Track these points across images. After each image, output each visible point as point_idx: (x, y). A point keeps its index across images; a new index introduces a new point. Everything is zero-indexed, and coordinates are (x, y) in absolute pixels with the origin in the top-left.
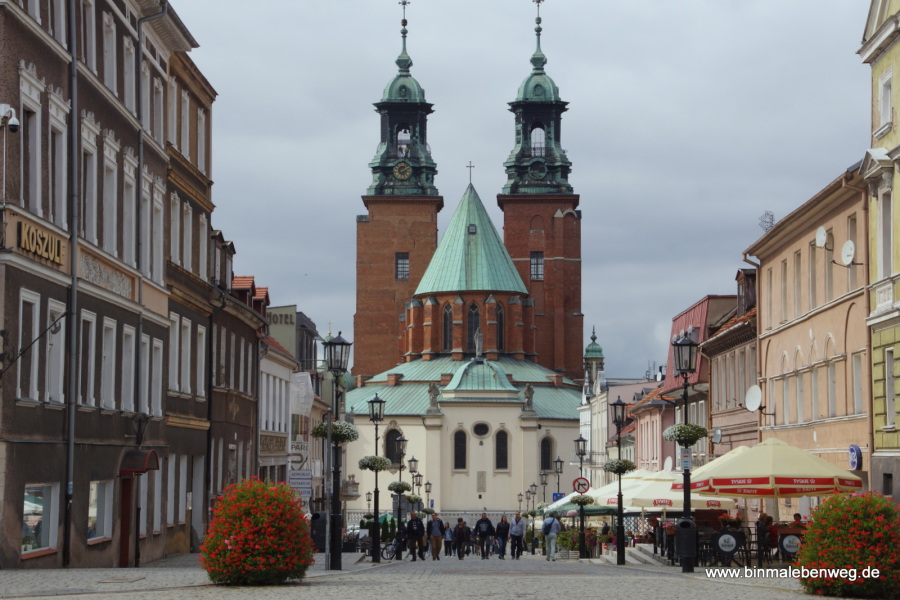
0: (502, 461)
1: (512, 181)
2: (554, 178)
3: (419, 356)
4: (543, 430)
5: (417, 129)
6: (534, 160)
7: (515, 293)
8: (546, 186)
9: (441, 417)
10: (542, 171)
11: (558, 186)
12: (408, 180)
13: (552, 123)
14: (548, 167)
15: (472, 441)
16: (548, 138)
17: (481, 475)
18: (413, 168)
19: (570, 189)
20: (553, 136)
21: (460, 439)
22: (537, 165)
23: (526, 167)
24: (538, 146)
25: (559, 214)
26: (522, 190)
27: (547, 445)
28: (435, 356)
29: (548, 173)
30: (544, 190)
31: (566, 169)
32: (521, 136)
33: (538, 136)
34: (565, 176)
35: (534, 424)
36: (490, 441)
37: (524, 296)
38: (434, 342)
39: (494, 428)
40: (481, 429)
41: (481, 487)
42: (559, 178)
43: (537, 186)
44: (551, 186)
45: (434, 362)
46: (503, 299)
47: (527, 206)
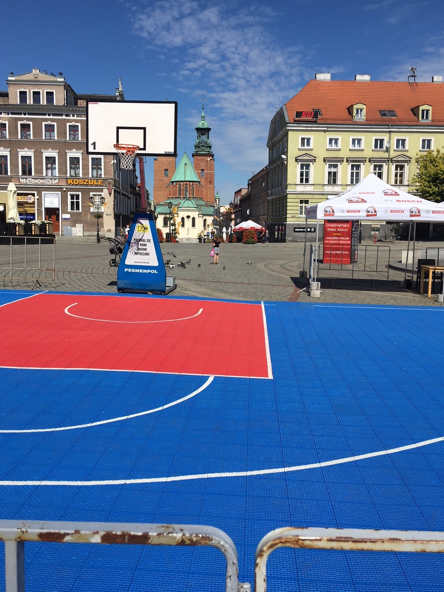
0: (194, 225)
1: (196, 150)
2: (207, 149)
3: (172, 198)
6: (202, 144)
7: (197, 181)
9: (178, 214)
10: (204, 147)
11: (209, 151)
13: (207, 134)
14: (206, 146)
15: (186, 220)
17: (188, 229)
20: (207, 138)
21: (183, 219)
23: (200, 146)
24: (203, 140)
25: (209, 159)
27: (205, 220)
28: (176, 198)
30: (205, 153)
33: (203, 137)
35: (202, 216)
36: (191, 220)
37: (199, 182)
38: (176, 194)
39: (191, 217)
40: (188, 217)
41: (188, 232)
43: (203, 151)
44: (207, 151)
46: (194, 183)
47: (200, 157)
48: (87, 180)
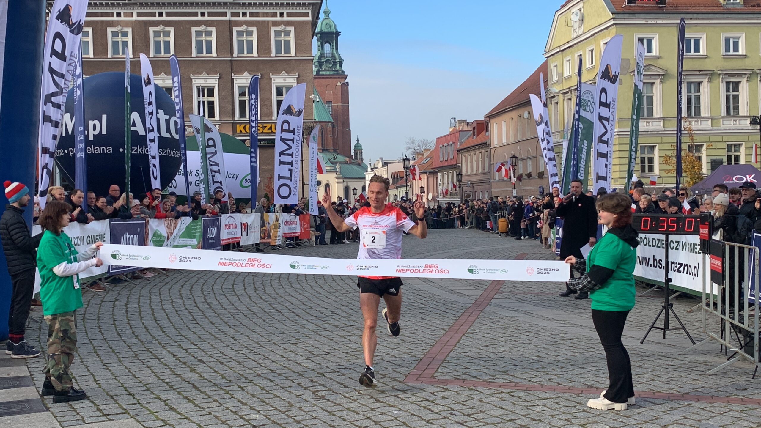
1: (317, 69)
2: (336, 67)
4: (345, 182)
6: (327, 59)
7: (329, 122)
8: (333, 71)
10: (330, 64)
11: (337, 71)
13: (334, 41)
14: (333, 62)
16: (332, 48)
19: (343, 72)
20: (334, 47)
22: (327, 61)
23: (323, 62)
24: (328, 52)
25: (339, 84)
26: (321, 73)
27: (347, 189)
29: (333, 65)
30: (332, 73)
31: (341, 63)
32: (320, 48)
33: (327, 47)
34: (340, 66)
35: (342, 180)
37: (332, 123)
39: (324, 183)
42: (338, 67)
43: (329, 71)
44: (335, 71)
46: (323, 124)
47: (324, 80)
48: (269, 126)
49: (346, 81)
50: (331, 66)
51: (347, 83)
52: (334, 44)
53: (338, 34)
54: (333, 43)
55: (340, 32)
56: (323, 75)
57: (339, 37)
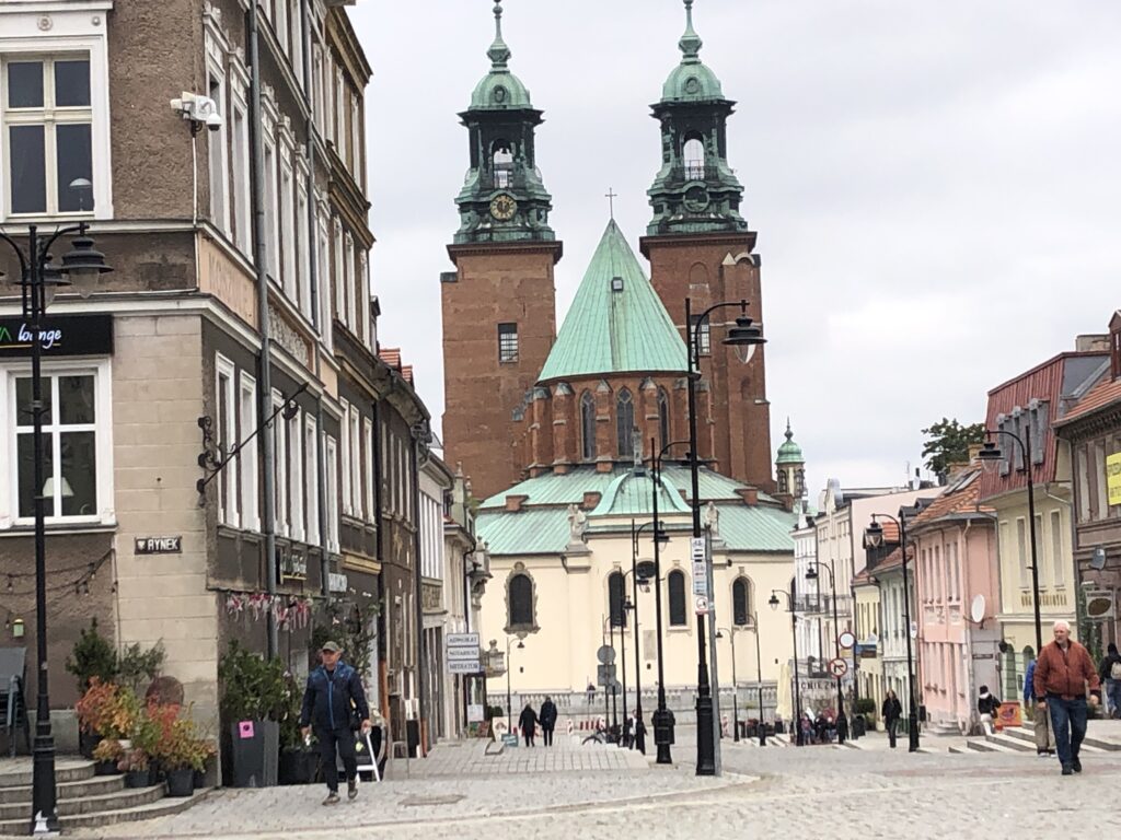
0: (678, 613)
1: (660, 216)
2: (720, 209)
3: (551, 469)
4: (735, 566)
5: (522, 147)
6: (691, 185)
7: (683, 374)
8: (710, 221)
9: (587, 554)
11: (727, 220)
12: (512, 219)
13: (714, 132)
14: (711, 193)
16: (709, 153)
17: (649, 635)
18: (518, 202)
20: (716, 150)
21: (616, 581)
22: (695, 192)
23: (681, 195)
24: (694, 164)
25: (729, 260)
26: (675, 228)
27: (741, 588)
28: (573, 468)
29: (711, 203)
30: (707, 227)
32: (670, 152)
35: (722, 559)
36: (660, 585)
38: (570, 448)
39: (667, 567)
40: (647, 570)
41: (649, 652)
42: (726, 210)
44: (717, 221)
45: (571, 476)
46: (667, 383)
47: (683, 251)
49: (754, 252)
50: (704, 205)
51: (757, 257)
52: (714, 141)
53: (725, 108)
54: (710, 136)
55: (733, 103)
56: (680, 235)
57: (729, 119)
